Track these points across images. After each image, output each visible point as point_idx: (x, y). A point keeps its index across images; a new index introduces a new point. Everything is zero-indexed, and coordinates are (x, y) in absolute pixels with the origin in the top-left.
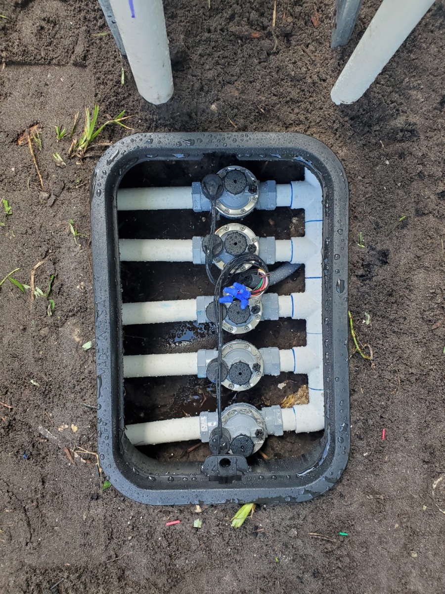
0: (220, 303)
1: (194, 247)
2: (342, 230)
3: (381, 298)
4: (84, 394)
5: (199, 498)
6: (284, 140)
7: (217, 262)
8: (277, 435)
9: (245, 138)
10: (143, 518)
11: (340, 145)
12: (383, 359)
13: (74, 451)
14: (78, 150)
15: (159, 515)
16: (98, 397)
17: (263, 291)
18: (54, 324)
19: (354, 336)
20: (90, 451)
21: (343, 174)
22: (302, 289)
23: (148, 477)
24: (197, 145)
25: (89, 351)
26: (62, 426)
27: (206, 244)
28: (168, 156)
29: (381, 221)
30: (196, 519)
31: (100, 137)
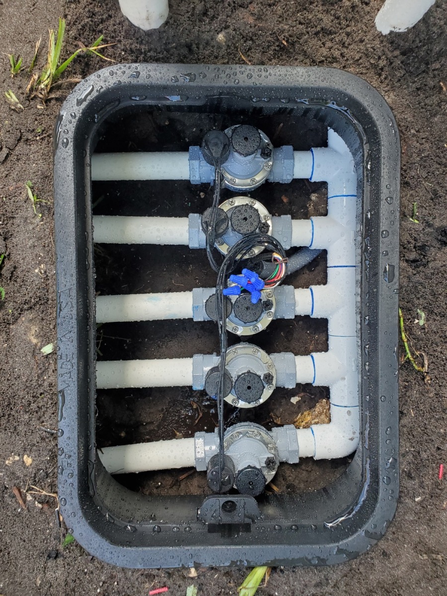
0: (224, 296)
1: (190, 226)
2: (392, 198)
3: (440, 290)
4: (42, 413)
5: (195, 559)
6: (316, 78)
7: (219, 245)
8: (292, 463)
9: (264, 74)
10: (118, 584)
11: (386, 89)
12: (442, 372)
13: (27, 491)
14: (40, 89)
15: (139, 580)
16: (59, 419)
17: (278, 281)
18: (4, 320)
19: (405, 340)
20: (49, 492)
21: (393, 123)
22: (324, 281)
23: (126, 526)
24: (199, 82)
25: (50, 356)
26: (11, 458)
27: (208, 220)
28: (160, 99)
29: (440, 188)
30: (190, 585)
31: (69, 73)
